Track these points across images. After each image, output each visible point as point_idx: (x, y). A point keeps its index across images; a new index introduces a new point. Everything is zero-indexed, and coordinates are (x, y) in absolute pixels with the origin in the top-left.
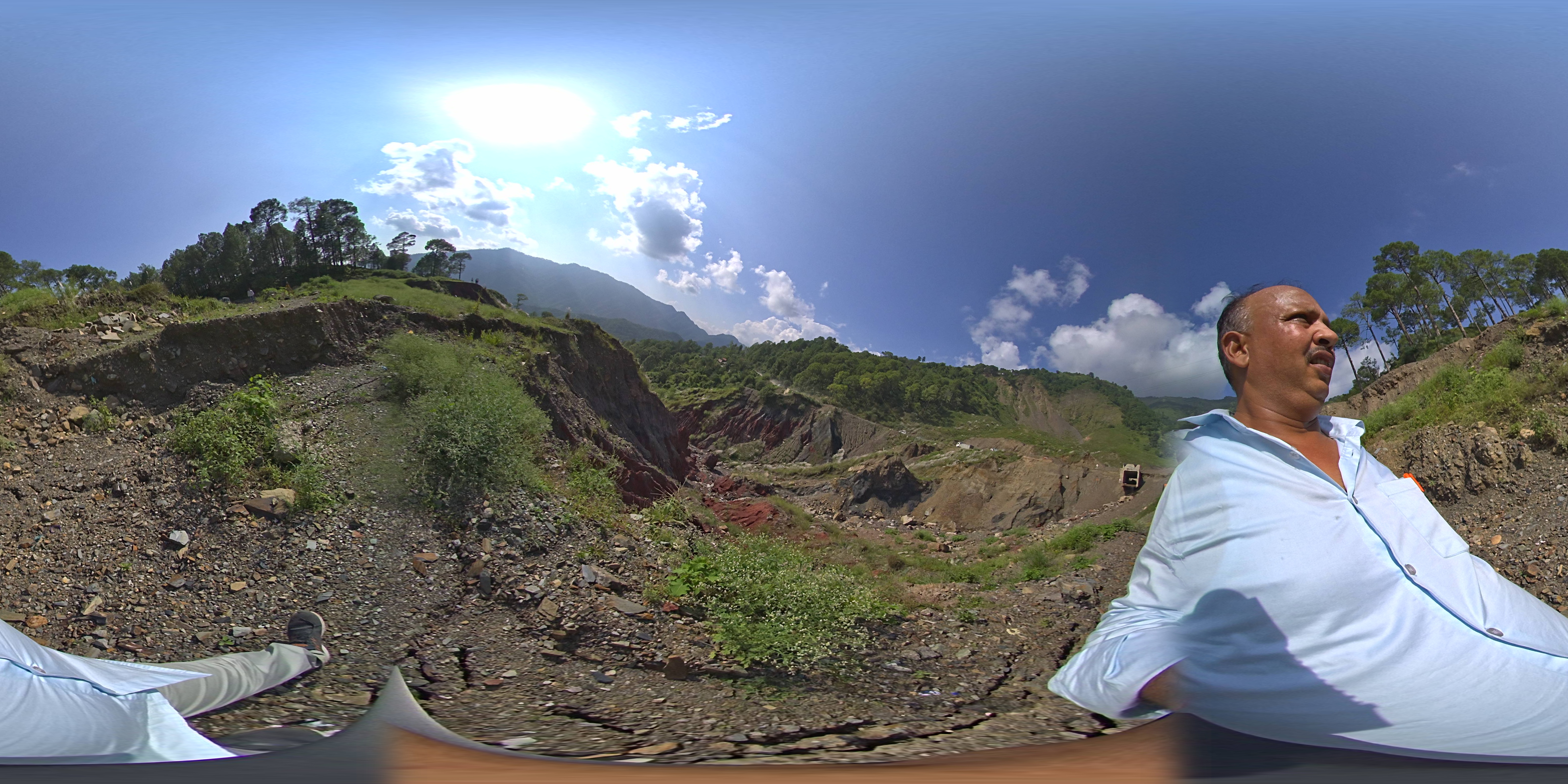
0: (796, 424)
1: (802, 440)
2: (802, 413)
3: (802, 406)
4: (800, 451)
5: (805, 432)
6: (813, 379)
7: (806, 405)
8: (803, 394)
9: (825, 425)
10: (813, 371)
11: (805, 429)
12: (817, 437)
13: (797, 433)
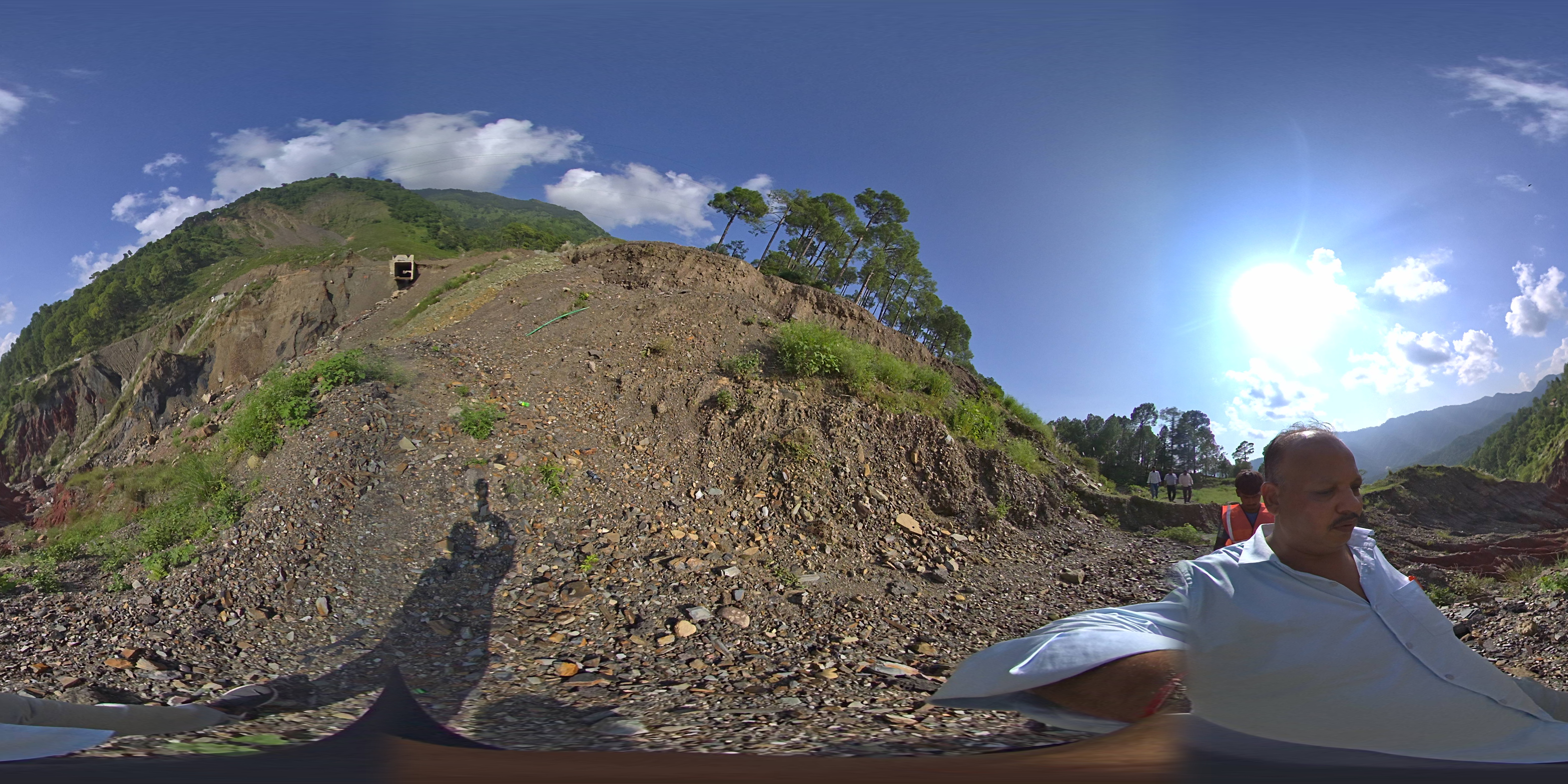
0: (74, 394)
1: (90, 402)
2: (70, 381)
3: (65, 378)
4: (95, 412)
5: (86, 394)
6: (57, 348)
7: (67, 374)
8: (59, 368)
9: (94, 375)
10: (51, 344)
11: (84, 392)
12: (98, 388)
13: (81, 401)
